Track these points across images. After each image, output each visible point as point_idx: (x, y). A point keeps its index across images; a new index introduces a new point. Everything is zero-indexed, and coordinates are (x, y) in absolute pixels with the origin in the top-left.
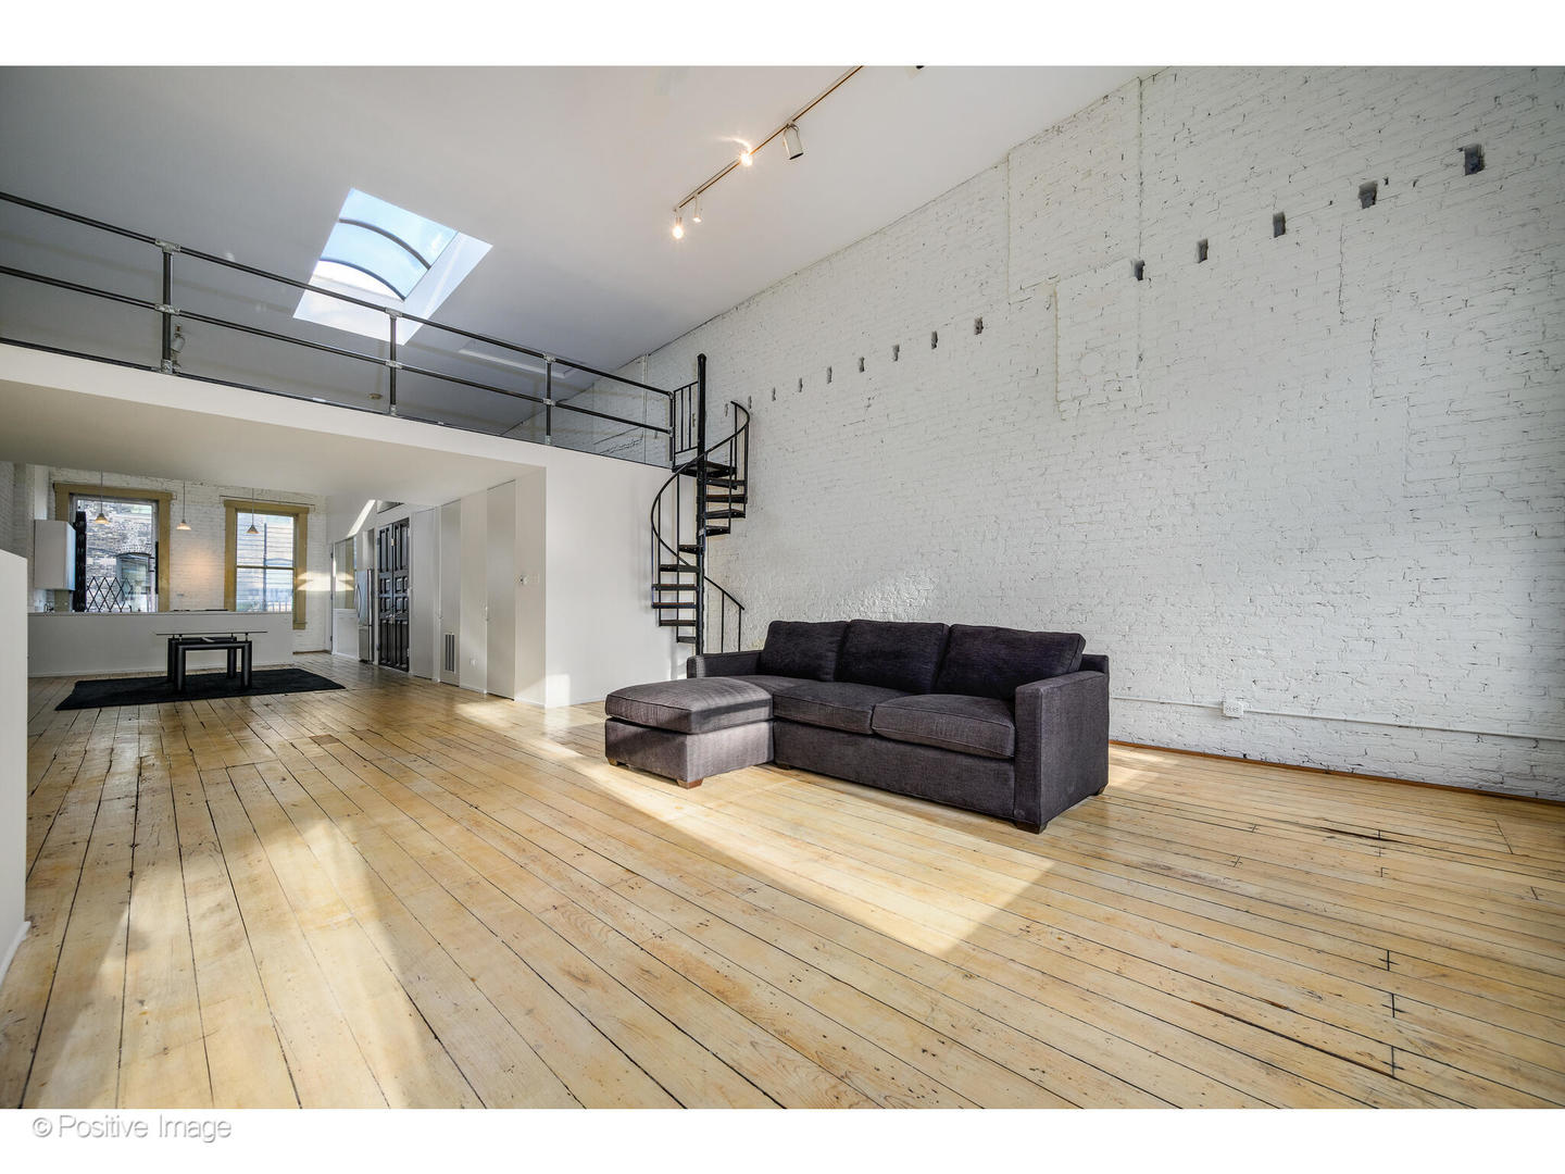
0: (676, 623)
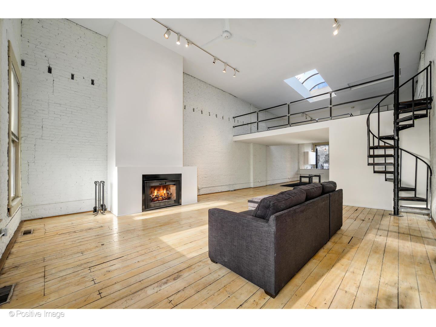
0: (374, 164)
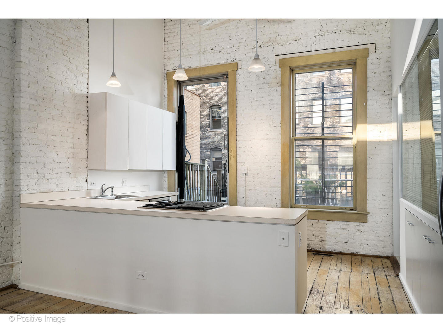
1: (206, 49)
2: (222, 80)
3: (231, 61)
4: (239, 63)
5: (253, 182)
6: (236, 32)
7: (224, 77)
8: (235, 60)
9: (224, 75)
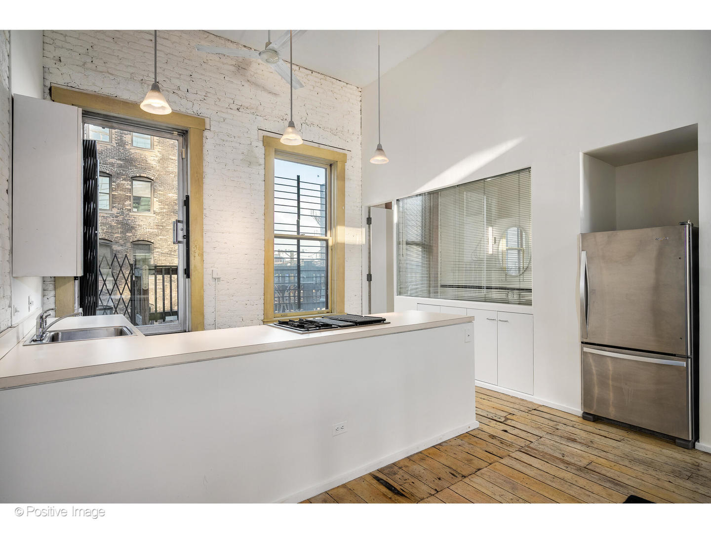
1: (145, 78)
2: (169, 136)
3: (193, 113)
4: (207, 121)
5: (228, 289)
6: (202, 74)
7: (174, 132)
8: (200, 115)
9: (176, 130)
